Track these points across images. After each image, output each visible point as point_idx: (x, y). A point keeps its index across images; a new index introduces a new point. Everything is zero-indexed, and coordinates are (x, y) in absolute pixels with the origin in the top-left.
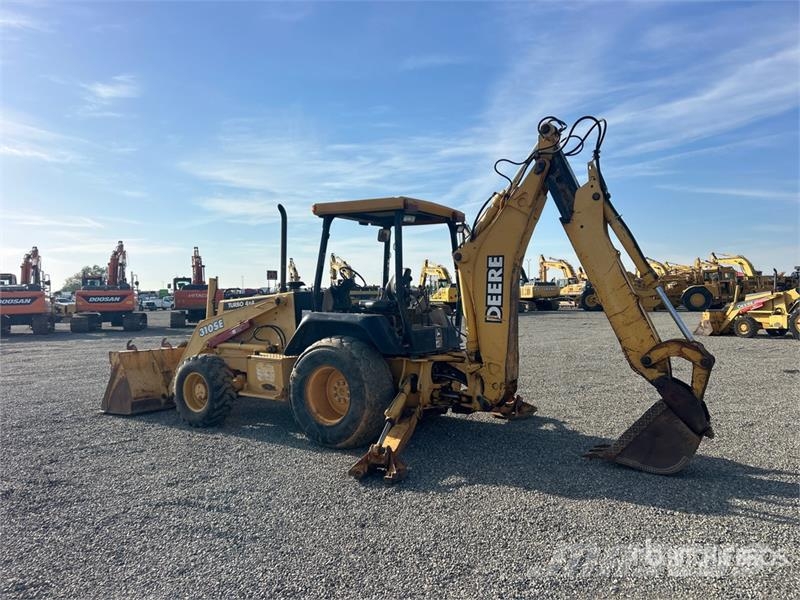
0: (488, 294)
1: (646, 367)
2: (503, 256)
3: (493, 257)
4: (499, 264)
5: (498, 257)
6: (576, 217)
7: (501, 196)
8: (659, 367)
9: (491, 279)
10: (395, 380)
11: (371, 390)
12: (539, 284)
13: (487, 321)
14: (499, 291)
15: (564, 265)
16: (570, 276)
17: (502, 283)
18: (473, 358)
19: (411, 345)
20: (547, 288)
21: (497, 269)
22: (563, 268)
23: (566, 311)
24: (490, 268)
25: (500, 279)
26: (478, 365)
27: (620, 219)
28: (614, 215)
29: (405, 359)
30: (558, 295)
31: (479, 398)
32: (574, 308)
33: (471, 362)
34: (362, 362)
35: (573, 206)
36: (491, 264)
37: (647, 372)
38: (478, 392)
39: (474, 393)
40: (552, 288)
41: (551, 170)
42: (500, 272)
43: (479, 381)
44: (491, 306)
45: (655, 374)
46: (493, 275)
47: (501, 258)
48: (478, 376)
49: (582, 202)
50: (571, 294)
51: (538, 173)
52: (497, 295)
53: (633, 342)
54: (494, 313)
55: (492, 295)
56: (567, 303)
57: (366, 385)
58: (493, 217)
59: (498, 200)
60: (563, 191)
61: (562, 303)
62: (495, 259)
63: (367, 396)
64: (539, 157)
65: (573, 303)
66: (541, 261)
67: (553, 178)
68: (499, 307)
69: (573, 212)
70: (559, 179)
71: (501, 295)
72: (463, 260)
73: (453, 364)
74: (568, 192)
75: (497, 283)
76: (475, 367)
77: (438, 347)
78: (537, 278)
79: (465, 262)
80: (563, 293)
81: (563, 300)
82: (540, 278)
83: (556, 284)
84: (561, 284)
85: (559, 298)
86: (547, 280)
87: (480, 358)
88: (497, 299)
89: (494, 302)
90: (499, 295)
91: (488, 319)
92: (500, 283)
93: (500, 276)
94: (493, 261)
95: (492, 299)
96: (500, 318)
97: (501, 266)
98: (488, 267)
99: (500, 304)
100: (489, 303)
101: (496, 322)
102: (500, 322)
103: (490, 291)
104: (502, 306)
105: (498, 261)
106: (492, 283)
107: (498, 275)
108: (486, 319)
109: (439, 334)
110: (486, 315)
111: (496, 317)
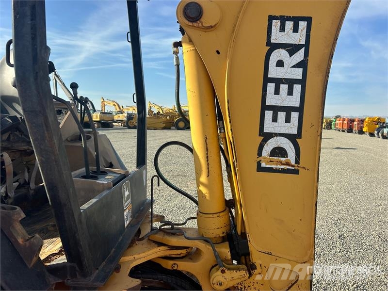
0: (265, 107)
4: (299, 38)
5: (296, 21)
9: (274, 72)
12: (103, 113)
13: (260, 169)
14: (294, 101)
15: (115, 104)
16: (118, 110)
17: (303, 82)
20: (107, 116)
21: (292, 49)
22: (114, 105)
23: (117, 129)
24: (273, 47)
25: (298, 74)
30: (113, 120)
32: (121, 127)
36: (277, 37)
40: (110, 116)
42: (299, 56)
44: (270, 136)
46: (280, 64)
47: (303, 25)
50: (119, 119)
52: (288, 110)
54: (279, 152)
55: (276, 109)
56: (116, 124)
61: (114, 124)
62: (289, 25)
65: (120, 124)
66: (102, 100)
68: (292, 138)
71: (300, 110)
73: (168, 265)
75: (291, 83)
77: (127, 223)
78: (100, 110)
79: (212, 27)
80: (115, 119)
81: (115, 122)
82: (102, 110)
83: (111, 114)
84: (114, 114)
85: (113, 121)
86: (106, 111)
87: (247, 254)
88: (288, 120)
89: (281, 126)
90: (294, 109)
91: (263, 165)
92: (297, 81)
93: (297, 66)
94: (282, 29)
95: (275, 119)
96: (293, 162)
97: (303, 42)
98: (269, 43)
99: (294, 131)
100: (269, 127)
101: (284, 171)
102: (296, 172)
103: (272, 100)
104: (299, 135)
105: (296, 29)
106: (278, 82)
107: (295, 63)
108: (259, 163)
109: (127, 193)
110: (260, 154)
111: (283, 159)
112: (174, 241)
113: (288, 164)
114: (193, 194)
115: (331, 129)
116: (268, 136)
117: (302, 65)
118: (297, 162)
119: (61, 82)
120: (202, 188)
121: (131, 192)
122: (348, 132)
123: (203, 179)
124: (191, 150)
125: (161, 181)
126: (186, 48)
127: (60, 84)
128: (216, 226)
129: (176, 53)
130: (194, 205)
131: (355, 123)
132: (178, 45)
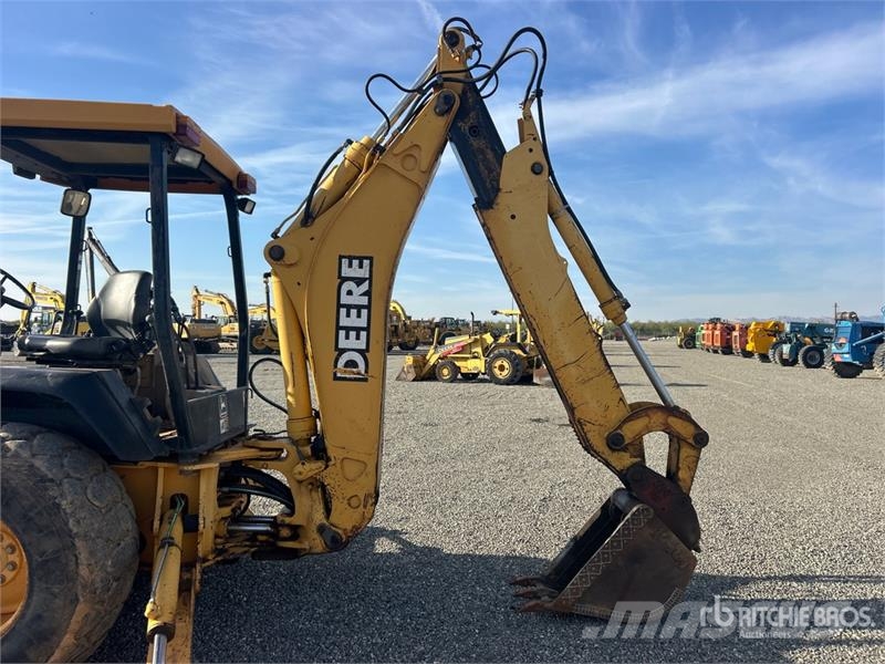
0: (339, 328)
1: (613, 450)
2: (371, 259)
3: (351, 259)
4: (364, 273)
5: (361, 259)
6: (503, 199)
7: (365, 147)
8: (631, 448)
9: (345, 299)
10: (143, 519)
11: (92, 553)
12: (197, 321)
13: (336, 378)
14: (363, 322)
15: (224, 300)
16: (231, 313)
17: (368, 307)
18: (308, 450)
19: (183, 431)
20: (206, 326)
21: (359, 281)
22: (222, 303)
23: (227, 355)
24: (343, 280)
25: (364, 301)
26: (320, 464)
27: (569, 210)
28: (561, 203)
29: (161, 466)
30: (219, 336)
31: (321, 529)
32: (235, 351)
33: (303, 459)
34: (66, 486)
35: (498, 181)
36: (346, 272)
37: (613, 458)
38: (319, 517)
39: (310, 519)
40: (212, 326)
41: (462, 113)
42: (365, 287)
43: (317, 495)
44: (345, 350)
45: (626, 460)
46: (350, 293)
47: (366, 262)
48: (318, 485)
49: (512, 176)
50: (231, 334)
51: (441, 114)
52: (358, 330)
53: (591, 410)
54: (351, 364)
55: (348, 329)
56: (226, 345)
57: (78, 543)
58: (349, 185)
59: (359, 154)
60: (482, 152)
61: (221, 345)
62: (355, 262)
63: (84, 571)
64: (441, 86)
65: (235, 345)
66: (195, 293)
67: (464, 126)
68: (362, 352)
69: (498, 190)
70: (474, 130)
71: (367, 329)
72: (288, 259)
74: (490, 155)
75: (359, 308)
76: (311, 468)
77: (223, 431)
78: (191, 314)
79: (291, 265)
80: (223, 333)
81: (223, 341)
82: (194, 315)
83: (214, 322)
84: (221, 322)
85: (220, 338)
86: (203, 317)
87: (324, 450)
88: (358, 338)
89: (352, 343)
90: (363, 329)
91: (339, 375)
92: (363, 307)
93: (364, 294)
94: (350, 265)
95: (347, 337)
96: (363, 372)
97: (367, 276)
98: (340, 276)
99: (364, 347)
100: (343, 344)
101: (355, 379)
102: (365, 380)
103: (344, 321)
104: (367, 350)
105: (361, 266)
106: (349, 307)
107: (361, 292)
108: (335, 374)
109: (223, 405)
110: (336, 366)
111: (355, 370)
112: (264, 444)
113: (359, 373)
114: (284, 406)
115: (694, 347)
116: (343, 351)
117: (367, 293)
118: (366, 372)
119: (103, 254)
120: (289, 397)
121: (228, 404)
122: (724, 353)
123: (290, 390)
124: (280, 363)
125: (255, 394)
126: (273, 280)
127: (101, 258)
128: (301, 430)
129: (266, 282)
130: (284, 414)
131: (735, 333)
132: (267, 275)
